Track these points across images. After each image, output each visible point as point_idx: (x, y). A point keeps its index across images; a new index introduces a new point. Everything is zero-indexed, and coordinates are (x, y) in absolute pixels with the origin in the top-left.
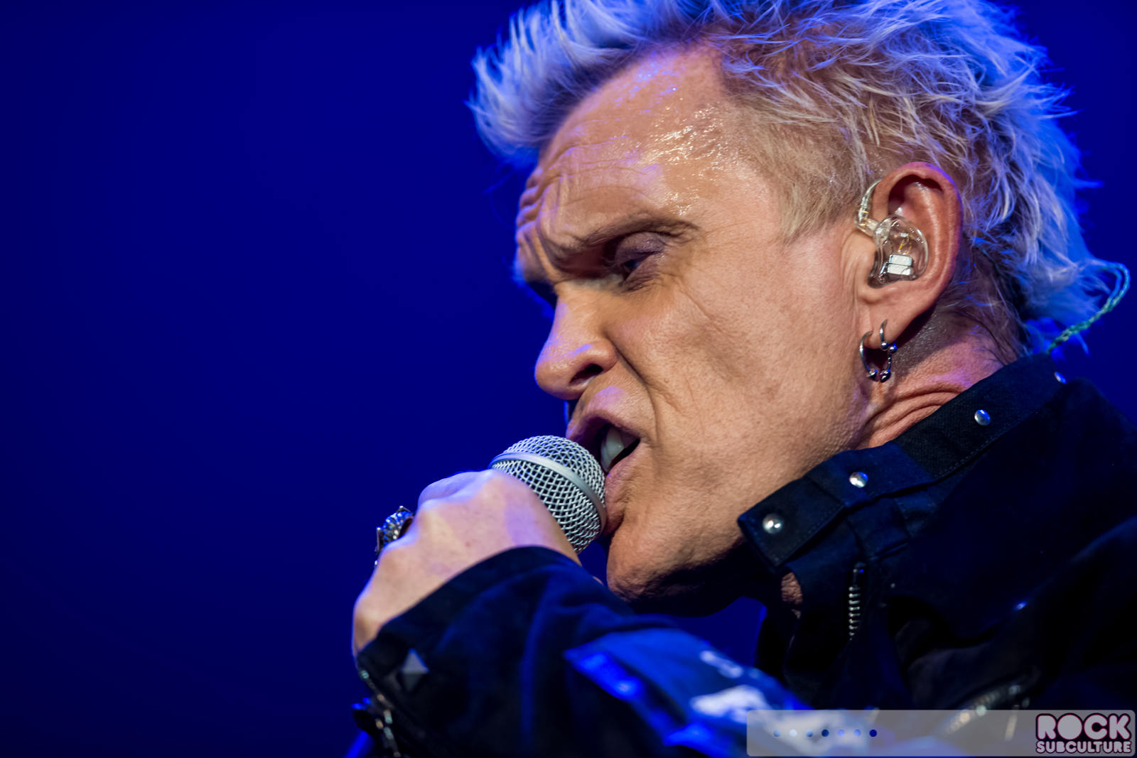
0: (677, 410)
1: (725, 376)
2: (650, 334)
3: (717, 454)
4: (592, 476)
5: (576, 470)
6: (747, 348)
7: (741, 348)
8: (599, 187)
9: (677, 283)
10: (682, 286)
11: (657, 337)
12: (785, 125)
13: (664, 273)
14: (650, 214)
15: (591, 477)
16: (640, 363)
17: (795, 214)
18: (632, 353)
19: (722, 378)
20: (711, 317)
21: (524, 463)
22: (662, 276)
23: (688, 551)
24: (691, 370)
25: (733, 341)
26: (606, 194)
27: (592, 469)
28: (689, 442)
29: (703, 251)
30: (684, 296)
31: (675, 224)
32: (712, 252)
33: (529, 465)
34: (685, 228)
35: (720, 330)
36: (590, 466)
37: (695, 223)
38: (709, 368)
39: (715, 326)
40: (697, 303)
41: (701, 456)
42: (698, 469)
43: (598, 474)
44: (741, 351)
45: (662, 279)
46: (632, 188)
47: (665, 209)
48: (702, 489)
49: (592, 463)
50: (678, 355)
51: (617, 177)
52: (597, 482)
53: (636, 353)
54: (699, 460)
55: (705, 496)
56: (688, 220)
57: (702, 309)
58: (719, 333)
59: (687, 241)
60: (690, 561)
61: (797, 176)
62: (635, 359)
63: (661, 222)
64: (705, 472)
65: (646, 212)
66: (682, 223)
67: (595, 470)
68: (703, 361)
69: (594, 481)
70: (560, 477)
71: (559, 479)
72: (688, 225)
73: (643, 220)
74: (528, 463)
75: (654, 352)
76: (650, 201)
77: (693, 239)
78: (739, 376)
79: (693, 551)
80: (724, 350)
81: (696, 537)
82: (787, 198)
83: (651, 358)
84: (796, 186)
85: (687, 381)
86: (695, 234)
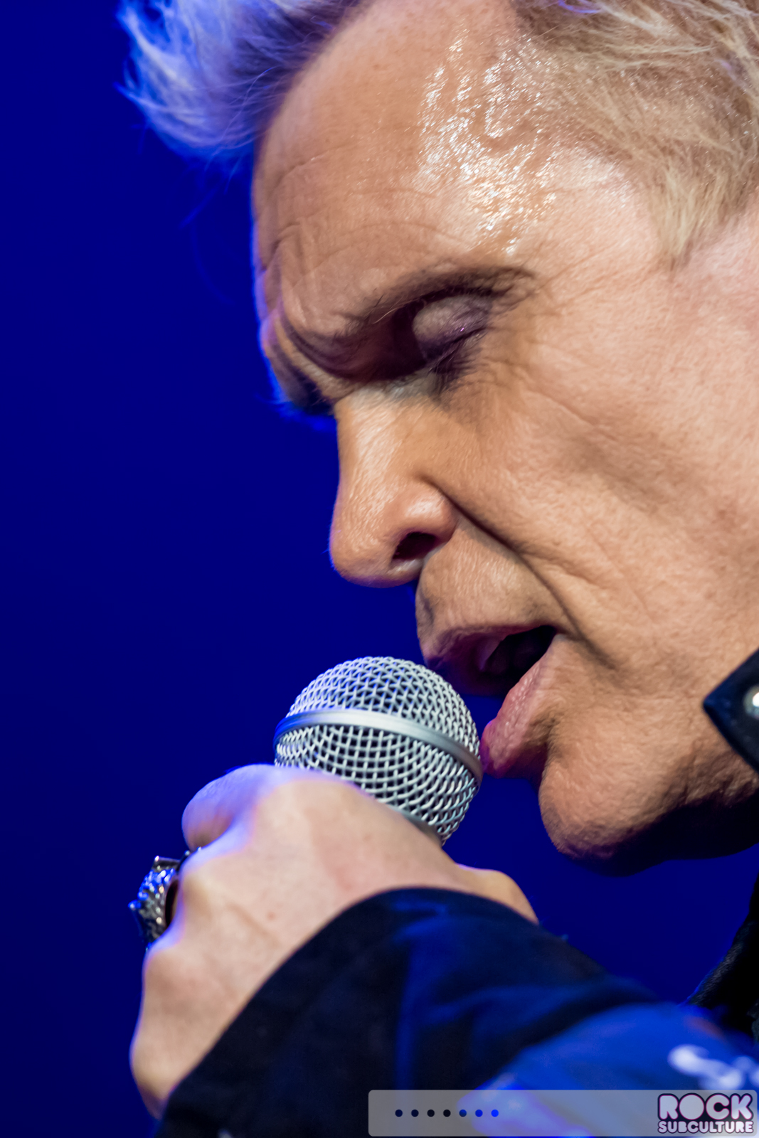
0: (589, 581)
1: (644, 506)
2: (508, 473)
3: (676, 635)
4: (452, 718)
5: (408, 713)
6: (664, 455)
7: (655, 457)
8: (365, 227)
9: (522, 378)
10: (530, 381)
11: (521, 475)
12: (631, 71)
13: (495, 360)
14: (455, 263)
15: (450, 721)
16: (506, 525)
17: (679, 216)
18: (490, 511)
19: (641, 509)
20: (593, 420)
21: (325, 729)
22: (493, 366)
23: (679, 790)
24: (589, 510)
25: (638, 449)
26: (377, 236)
27: (450, 706)
28: (627, 627)
29: (551, 313)
30: (538, 396)
31: (497, 274)
32: (564, 312)
33: (333, 730)
34: (513, 278)
35: (613, 438)
36: (447, 701)
37: (530, 266)
38: (615, 500)
39: (602, 432)
40: (563, 403)
41: (655, 644)
42: (657, 664)
43: (461, 714)
44: (654, 462)
45: (494, 373)
46: (418, 223)
47: (478, 251)
48: (673, 693)
49: (449, 696)
50: (561, 495)
51: (388, 206)
52: (461, 726)
53: (496, 509)
54: (654, 651)
55: (682, 703)
56: (518, 262)
57: (574, 411)
58: (612, 443)
59: (520, 300)
60: (686, 803)
61: (667, 151)
62: (495, 518)
63: (475, 274)
64: (669, 666)
65: (449, 260)
66: (507, 270)
67: (455, 707)
68: (601, 491)
69: (456, 725)
70: (386, 734)
71: (386, 738)
72: (519, 272)
73: (445, 274)
74: (329, 726)
75: (524, 501)
76: (452, 243)
77: (530, 294)
78: (666, 502)
79: (686, 788)
80: (630, 467)
81: (687, 768)
82: (662, 192)
83: (521, 513)
84: (672, 169)
85: (588, 531)
86: (531, 284)
